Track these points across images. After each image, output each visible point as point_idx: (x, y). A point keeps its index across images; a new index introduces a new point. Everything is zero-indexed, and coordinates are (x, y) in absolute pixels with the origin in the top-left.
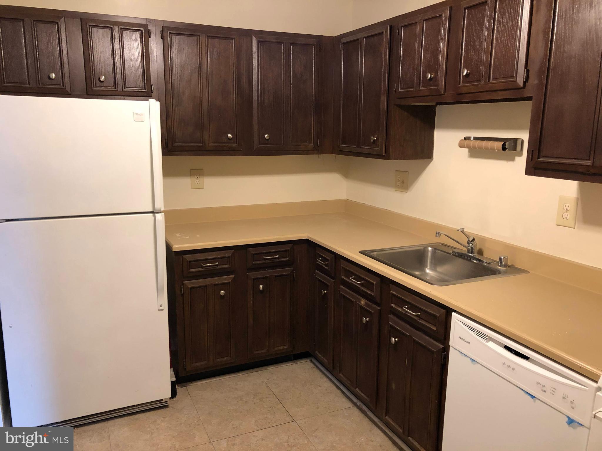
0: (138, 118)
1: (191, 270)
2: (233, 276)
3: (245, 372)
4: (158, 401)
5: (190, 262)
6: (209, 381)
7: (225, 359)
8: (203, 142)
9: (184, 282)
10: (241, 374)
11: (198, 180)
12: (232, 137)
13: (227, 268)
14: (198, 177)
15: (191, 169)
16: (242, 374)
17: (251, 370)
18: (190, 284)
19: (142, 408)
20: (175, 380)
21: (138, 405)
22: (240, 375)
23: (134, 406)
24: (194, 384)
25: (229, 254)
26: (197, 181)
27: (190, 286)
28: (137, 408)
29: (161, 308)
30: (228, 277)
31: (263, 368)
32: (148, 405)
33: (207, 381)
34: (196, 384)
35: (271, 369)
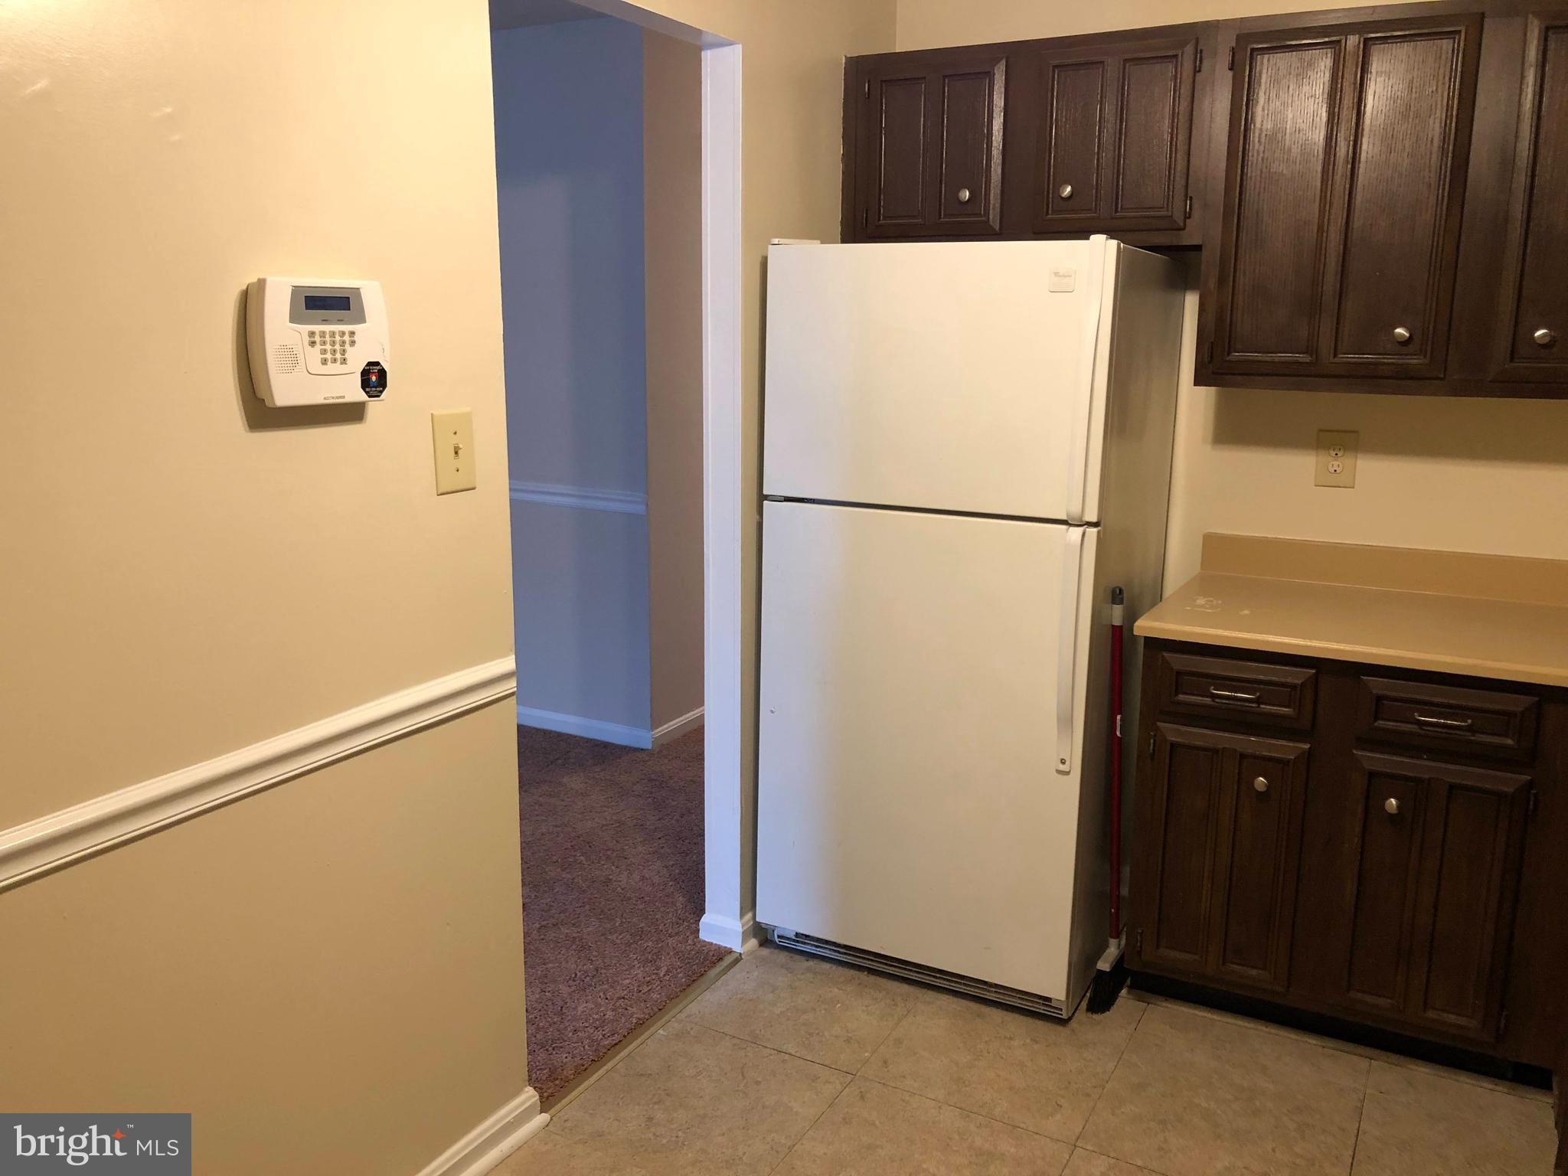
0: (1062, 284)
1: (1181, 697)
2: (1307, 746)
3: (1331, 1043)
4: (1041, 997)
5: (1179, 673)
6: (1215, 1017)
7: (1254, 972)
8: (1311, 349)
9: (1159, 724)
10: (1314, 1042)
11: (1338, 463)
12: (1407, 335)
13: (1283, 717)
14: (1340, 454)
15: (1321, 431)
16: (1319, 1044)
17: (1350, 1047)
18: (1173, 732)
19: (1002, 997)
20: (1108, 970)
21: (996, 984)
22: (1311, 1042)
23: (985, 983)
24: (1170, 1006)
25: (1297, 676)
26: (1335, 464)
27: (1172, 739)
28: (991, 992)
29: (1062, 767)
30: (1291, 744)
31: (1394, 1058)
32: (1018, 996)
33: (1209, 1015)
34: (1176, 1007)
35: (1422, 1073)
